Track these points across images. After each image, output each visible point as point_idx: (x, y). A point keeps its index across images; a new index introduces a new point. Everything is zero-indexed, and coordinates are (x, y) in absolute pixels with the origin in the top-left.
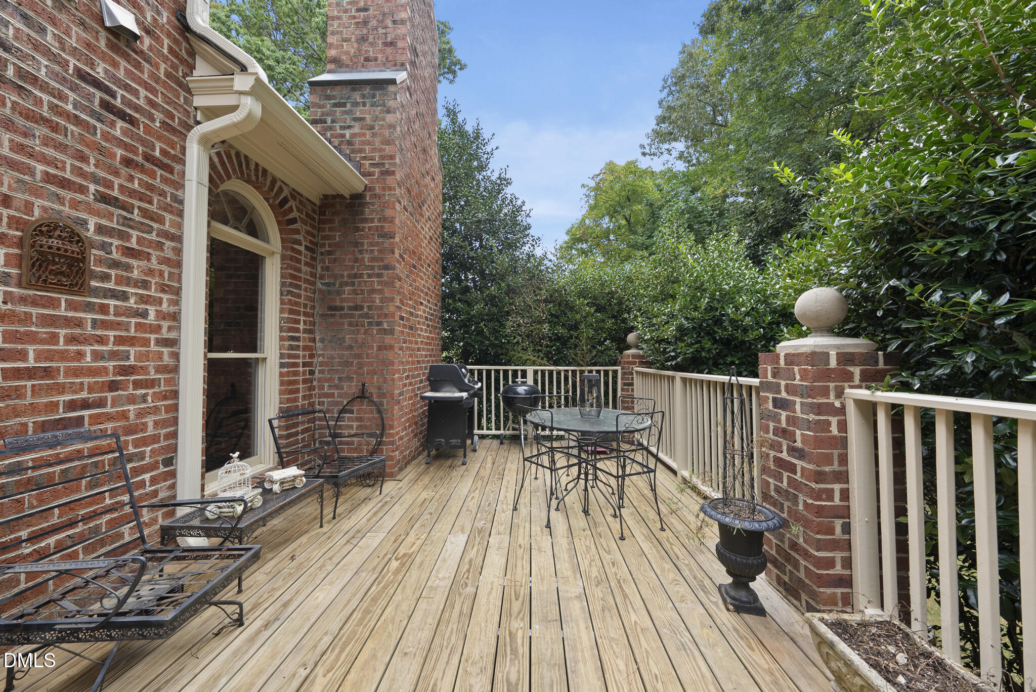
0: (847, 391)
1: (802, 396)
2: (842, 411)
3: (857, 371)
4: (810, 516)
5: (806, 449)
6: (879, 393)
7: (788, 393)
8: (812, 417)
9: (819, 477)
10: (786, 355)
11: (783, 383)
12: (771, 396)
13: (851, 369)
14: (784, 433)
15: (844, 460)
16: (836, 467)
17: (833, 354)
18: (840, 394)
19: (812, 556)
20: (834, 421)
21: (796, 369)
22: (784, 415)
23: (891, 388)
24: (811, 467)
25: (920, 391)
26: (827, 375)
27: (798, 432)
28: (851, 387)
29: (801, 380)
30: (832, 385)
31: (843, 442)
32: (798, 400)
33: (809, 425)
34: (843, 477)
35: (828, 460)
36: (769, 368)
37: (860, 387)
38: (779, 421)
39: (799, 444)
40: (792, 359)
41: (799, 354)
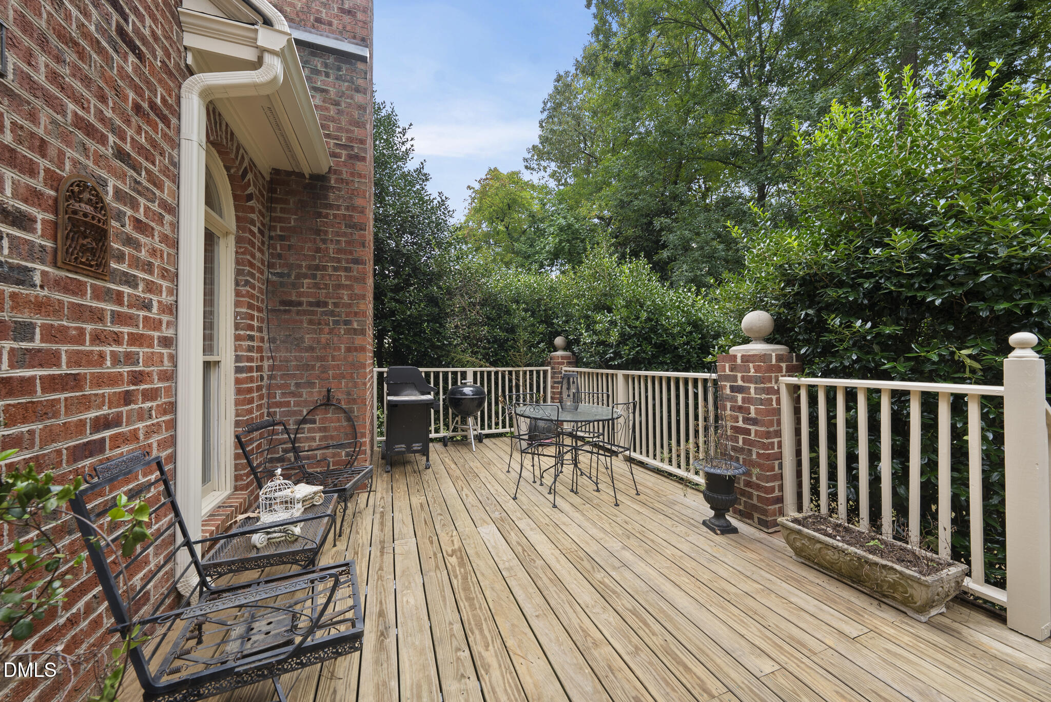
0: (780, 378)
1: (756, 383)
2: (777, 392)
3: (784, 365)
4: (762, 461)
5: (759, 418)
6: (803, 379)
7: (744, 382)
8: (763, 396)
9: (768, 435)
10: (742, 356)
11: (739, 375)
12: (728, 384)
13: (782, 364)
14: (740, 409)
15: (779, 423)
16: (775, 428)
17: (774, 354)
18: (777, 381)
19: (763, 487)
20: (774, 397)
21: (751, 365)
22: (740, 397)
23: (808, 375)
24: (763, 429)
25: (821, 377)
26: (771, 369)
27: (752, 408)
28: (782, 376)
29: (756, 372)
30: (773, 375)
31: (778, 411)
32: (752, 386)
33: (762, 402)
34: (778, 434)
35: (771, 423)
36: (727, 365)
37: (785, 376)
38: (736, 401)
39: (753, 415)
40: (746, 359)
41: (753, 355)
